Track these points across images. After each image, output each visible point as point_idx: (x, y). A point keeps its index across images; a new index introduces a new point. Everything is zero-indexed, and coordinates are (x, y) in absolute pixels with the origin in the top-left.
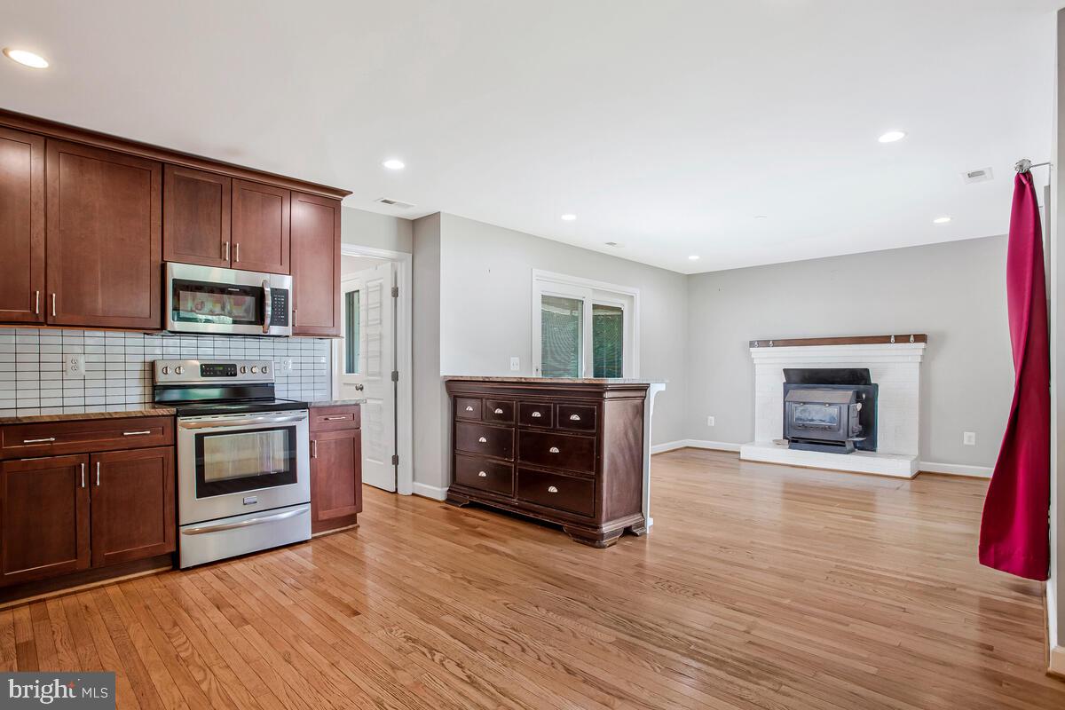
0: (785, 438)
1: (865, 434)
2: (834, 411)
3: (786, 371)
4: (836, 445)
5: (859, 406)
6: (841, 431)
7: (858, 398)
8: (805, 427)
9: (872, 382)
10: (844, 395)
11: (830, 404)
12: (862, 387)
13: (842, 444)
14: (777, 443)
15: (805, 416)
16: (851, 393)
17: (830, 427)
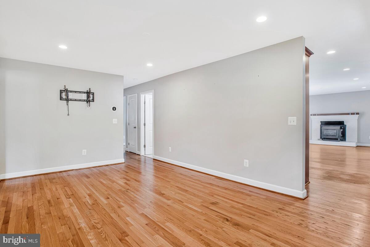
0: (321, 138)
1: (343, 137)
2: (335, 131)
3: (321, 122)
4: (336, 139)
5: (342, 130)
6: (337, 136)
7: (341, 128)
8: (327, 135)
9: (345, 124)
10: (338, 127)
11: (334, 130)
12: (342, 125)
13: (337, 139)
14: (319, 140)
15: (327, 133)
16: (339, 127)
17: (334, 135)
